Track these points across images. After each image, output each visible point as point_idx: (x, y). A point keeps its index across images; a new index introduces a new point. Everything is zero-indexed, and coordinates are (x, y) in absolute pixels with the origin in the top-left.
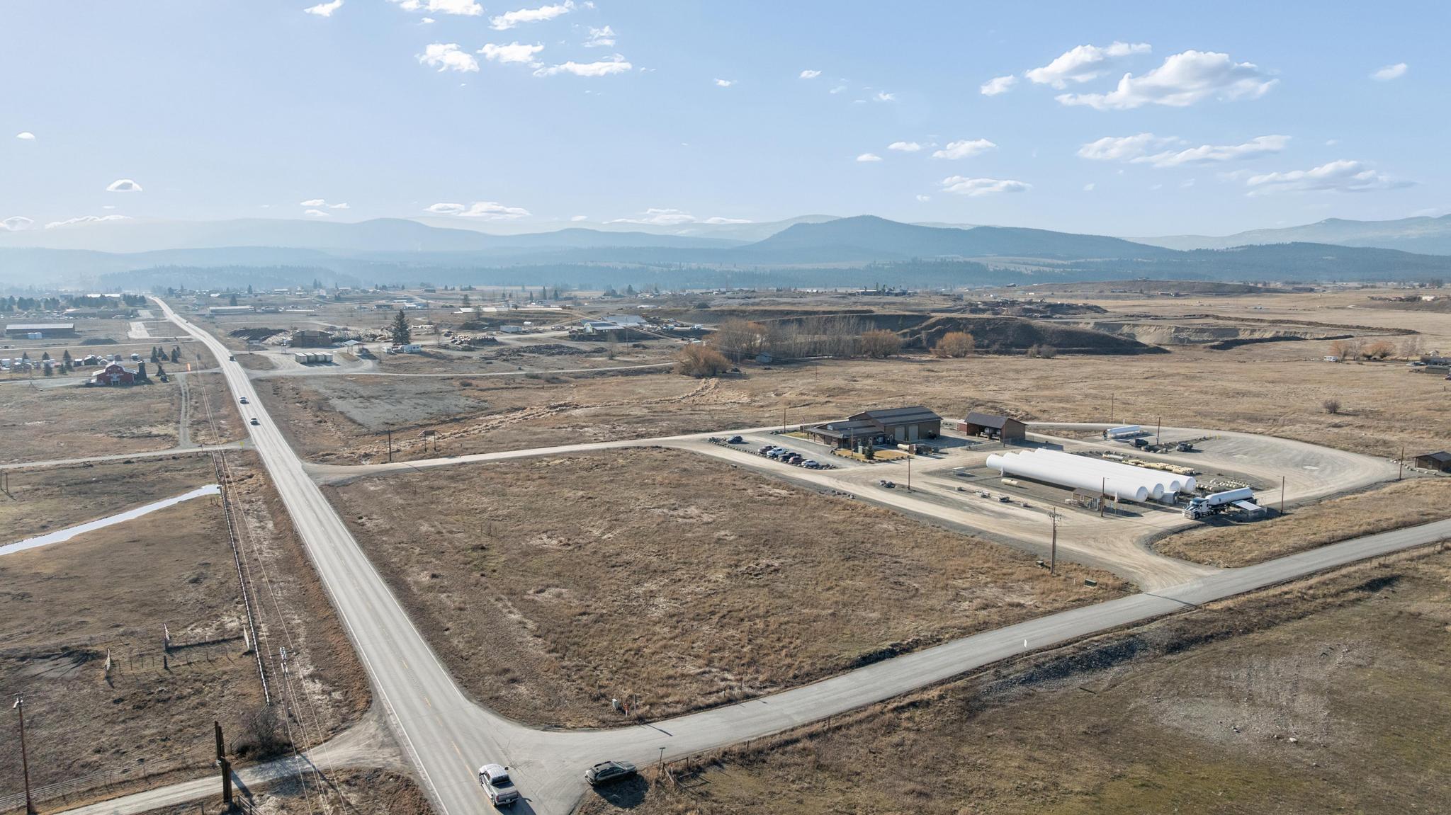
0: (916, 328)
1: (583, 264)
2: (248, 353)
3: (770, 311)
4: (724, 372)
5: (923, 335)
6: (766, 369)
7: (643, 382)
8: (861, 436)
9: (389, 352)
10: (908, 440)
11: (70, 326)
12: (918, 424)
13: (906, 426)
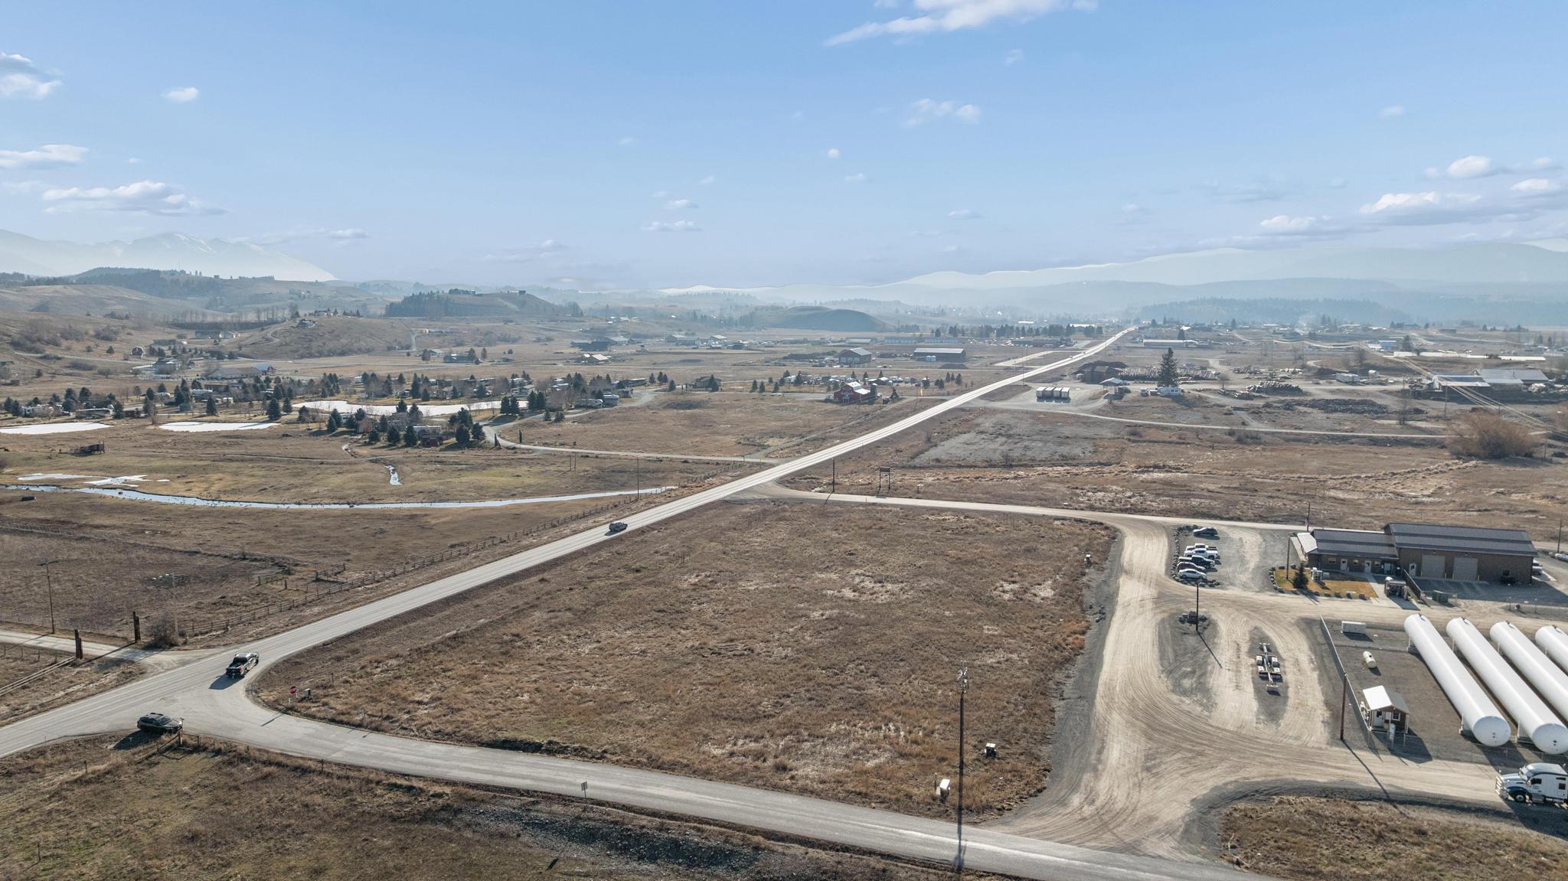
2: (1026, 384)
8: (1350, 556)
9: (1144, 394)
10: (1450, 576)
11: (959, 351)
12: (1474, 556)
13: (1450, 555)
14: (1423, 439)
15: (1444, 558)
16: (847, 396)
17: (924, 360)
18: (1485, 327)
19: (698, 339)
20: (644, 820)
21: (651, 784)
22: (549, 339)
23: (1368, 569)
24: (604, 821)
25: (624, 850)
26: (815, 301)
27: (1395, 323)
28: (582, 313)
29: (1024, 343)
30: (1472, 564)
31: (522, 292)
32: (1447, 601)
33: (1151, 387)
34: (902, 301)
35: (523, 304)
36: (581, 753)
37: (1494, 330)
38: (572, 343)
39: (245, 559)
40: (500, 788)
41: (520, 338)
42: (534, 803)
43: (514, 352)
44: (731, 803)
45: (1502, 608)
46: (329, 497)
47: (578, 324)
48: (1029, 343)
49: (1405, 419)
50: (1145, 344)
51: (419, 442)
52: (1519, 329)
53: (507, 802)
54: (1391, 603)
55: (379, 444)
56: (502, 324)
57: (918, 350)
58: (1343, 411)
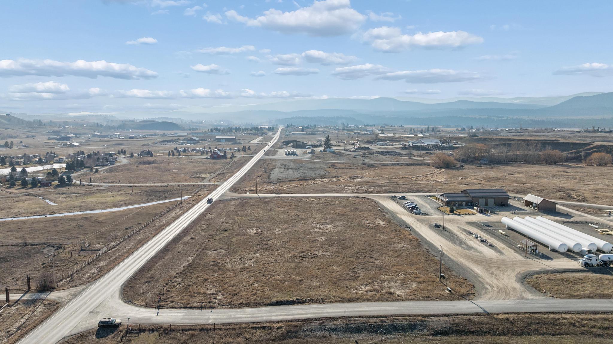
0: (580, 150)
1: (461, 116)
2: (273, 149)
3: (503, 139)
4: (454, 166)
5: (583, 154)
6: (478, 166)
7: (408, 169)
8: (458, 201)
9: (321, 151)
10: (487, 205)
11: (234, 137)
12: (494, 198)
13: (487, 198)
14: (421, 163)
15: (485, 199)
16: (215, 156)
17: (220, 141)
18: (392, 126)
19: (109, 135)
20: (374, 320)
21: (358, 307)
22: (33, 136)
23: (464, 205)
24: (358, 323)
25: (376, 332)
26: (144, 118)
27: (365, 125)
28: (44, 124)
29: (250, 134)
30: (493, 200)
31: (8, 115)
32: (494, 212)
33: (322, 149)
34: (181, 118)
35: (9, 120)
36: (312, 301)
37: (394, 126)
38: (49, 138)
39: (26, 245)
40: (301, 320)
41: (18, 136)
42: (323, 322)
43: (23, 142)
44: (393, 308)
45: (510, 213)
46: (31, 213)
47: (45, 129)
48: (251, 134)
49: (410, 157)
50: (292, 133)
51: (39, 185)
52: (402, 126)
53: (312, 324)
54: (481, 215)
55: (16, 187)
56: (4, 130)
57: (217, 137)
58: (389, 155)
